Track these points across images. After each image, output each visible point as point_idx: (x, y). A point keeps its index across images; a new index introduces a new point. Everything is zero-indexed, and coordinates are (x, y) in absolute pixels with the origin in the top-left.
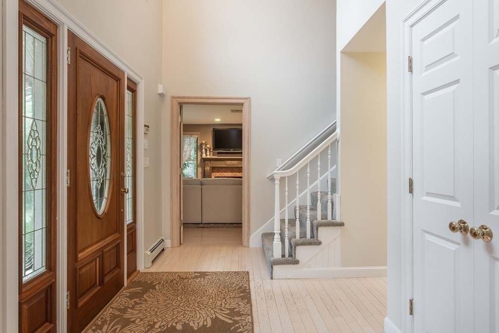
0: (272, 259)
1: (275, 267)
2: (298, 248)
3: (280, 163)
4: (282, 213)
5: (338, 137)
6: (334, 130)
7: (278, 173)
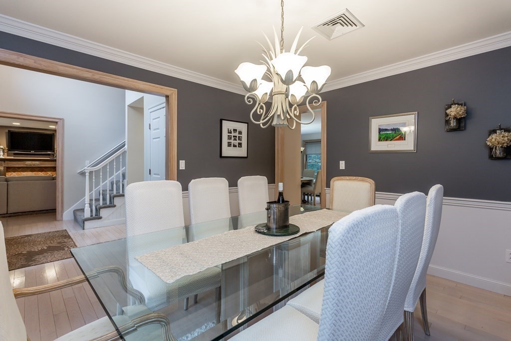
0: (84, 218)
1: (85, 222)
2: (101, 210)
3: (88, 163)
4: (91, 195)
5: (126, 149)
6: (124, 145)
7: (87, 169)
